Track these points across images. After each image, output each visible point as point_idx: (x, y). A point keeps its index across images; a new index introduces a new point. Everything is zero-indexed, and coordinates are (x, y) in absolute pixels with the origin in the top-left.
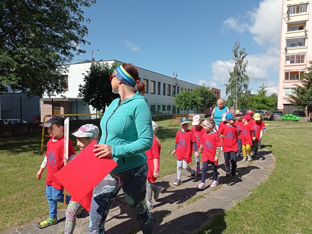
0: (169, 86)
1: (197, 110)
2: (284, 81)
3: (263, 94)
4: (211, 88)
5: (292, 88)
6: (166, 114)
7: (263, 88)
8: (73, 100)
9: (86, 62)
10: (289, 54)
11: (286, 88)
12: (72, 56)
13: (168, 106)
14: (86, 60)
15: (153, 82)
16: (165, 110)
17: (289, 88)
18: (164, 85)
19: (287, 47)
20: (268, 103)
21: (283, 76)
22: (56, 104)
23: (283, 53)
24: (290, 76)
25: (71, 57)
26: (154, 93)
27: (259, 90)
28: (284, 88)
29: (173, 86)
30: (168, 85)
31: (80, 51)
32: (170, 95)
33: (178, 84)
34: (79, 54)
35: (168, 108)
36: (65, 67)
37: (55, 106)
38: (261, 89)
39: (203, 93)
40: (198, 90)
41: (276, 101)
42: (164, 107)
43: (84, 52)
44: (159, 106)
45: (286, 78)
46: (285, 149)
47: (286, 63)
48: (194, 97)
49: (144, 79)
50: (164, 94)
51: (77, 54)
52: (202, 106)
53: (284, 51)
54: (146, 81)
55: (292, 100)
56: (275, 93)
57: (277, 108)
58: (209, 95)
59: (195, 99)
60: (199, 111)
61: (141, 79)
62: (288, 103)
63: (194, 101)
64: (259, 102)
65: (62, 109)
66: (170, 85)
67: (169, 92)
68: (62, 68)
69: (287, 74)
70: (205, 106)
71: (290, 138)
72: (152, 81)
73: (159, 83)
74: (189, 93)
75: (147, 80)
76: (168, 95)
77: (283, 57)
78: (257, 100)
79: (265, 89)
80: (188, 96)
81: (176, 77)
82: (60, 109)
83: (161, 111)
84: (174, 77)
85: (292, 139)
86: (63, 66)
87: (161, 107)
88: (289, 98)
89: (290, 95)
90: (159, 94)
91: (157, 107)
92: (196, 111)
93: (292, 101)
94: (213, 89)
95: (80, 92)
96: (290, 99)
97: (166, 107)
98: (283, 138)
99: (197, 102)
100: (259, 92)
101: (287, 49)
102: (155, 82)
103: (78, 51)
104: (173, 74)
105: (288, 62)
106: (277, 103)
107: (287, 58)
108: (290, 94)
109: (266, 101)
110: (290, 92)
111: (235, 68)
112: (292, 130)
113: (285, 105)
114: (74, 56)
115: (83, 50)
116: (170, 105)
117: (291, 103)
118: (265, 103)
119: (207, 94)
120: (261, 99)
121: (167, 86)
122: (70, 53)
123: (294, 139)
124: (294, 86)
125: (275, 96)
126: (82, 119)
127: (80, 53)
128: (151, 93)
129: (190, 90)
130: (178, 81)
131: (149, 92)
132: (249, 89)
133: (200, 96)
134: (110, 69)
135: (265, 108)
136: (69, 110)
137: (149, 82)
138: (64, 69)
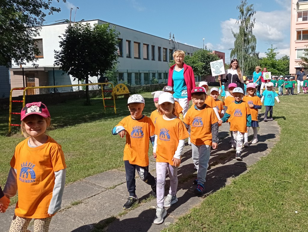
0: (165, 51)
1: (199, 78)
2: (296, 42)
3: (272, 56)
4: (213, 52)
5: (305, 50)
6: (162, 83)
7: (272, 50)
8: (49, 70)
9: (64, 22)
10: (301, 10)
11: (298, 50)
12: (44, 15)
13: (164, 73)
14: (64, 21)
15: (146, 46)
16: (161, 79)
17: (302, 50)
18: (159, 48)
19: (299, 2)
20: (278, 68)
21: (294, 35)
22: (29, 75)
23: (294, 9)
24: (303, 36)
25: (42, 17)
26: (148, 59)
27: (268, 53)
28: (296, 50)
29: (170, 49)
30: (164, 48)
31: (53, 9)
32: (166, 61)
33: (176, 47)
34: (52, 13)
35: (164, 76)
36: (35, 30)
37: (28, 77)
38: (270, 51)
39: (204, 57)
40: (198, 53)
41: (288, 65)
42: (160, 74)
43: (58, 10)
44: (154, 74)
45: (299, 38)
46: (294, 118)
47: (297, 20)
48: (193, 63)
49: (135, 42)
50: (160, 60)
51: (49, 14)
52: (204, 72)
53: (295, 7)
54: (137, 45)
55: (305, 62)
56: (286, 56)
57: (289, 72)
58: (211, 59)
59: (195, 65)
60: (200, 79)
61: (131, 41)
62: (300, 66)
63: (194, 67)
64: (269, 66)
65: (37, 80)
66: (166, 49)
67: (165, 57)
68: (32, 31)
69: (299, 33)
70: (207, 72)
71: (301, 106)
72: (144, 44)
73: (153, 47)
74: (188, 58)
75: (139, 44)
76: (164, 61)
77: (295, 13)
78: (266, 64)
79: (274, 52)
80: (187, 62)
81: (173, 39)
82: (34, 80)
83: (156, 79)
84: (170, 40)
85: (303, 107)
86: (33, 29)
87: (157, 75)
88: (301, 60)
89: (302, 58)
90: (153, 59)
91: (151, 75)
92: (197, 79)
93: (304, 64)
94: (216, 52)
95: (56, 60)
96: (302, 62)
97: (162, 75)
98: (293, 107)
99: (197, 69)
100: (268, 54)
101: (299, 4)
102: (148, 45)
103: (50, 9)
104: (169, 35)
105: (300, 20)
106: (289, 67)
107: (299, 15)
108: (303, 56)
109: (276, 65)
110: (302, 54)
111: (240, 27)
112: (303, 97)
113: (297, 68)
114: (45, 15)
115: (57, 8)
116: (167, 72)
117: (303, 67)
118: (274, 68)
119: (209, 58)
120: (269, 62)
121: (162, 50)
122: (41, 11)
123: (304, 107)
124: (307, 47)
125: (287, 59)
126: (62, 92)
127: (54, 12)
128: (144, 59)
129: (190, 54)
130: (176, 44)
131: (142, 57)
132: (257, 51)
133: (201, 61)
134: (92, 31)
135: (275, 73)
136: (46, 82)
137: (142, 45)
138: (34, 32)
